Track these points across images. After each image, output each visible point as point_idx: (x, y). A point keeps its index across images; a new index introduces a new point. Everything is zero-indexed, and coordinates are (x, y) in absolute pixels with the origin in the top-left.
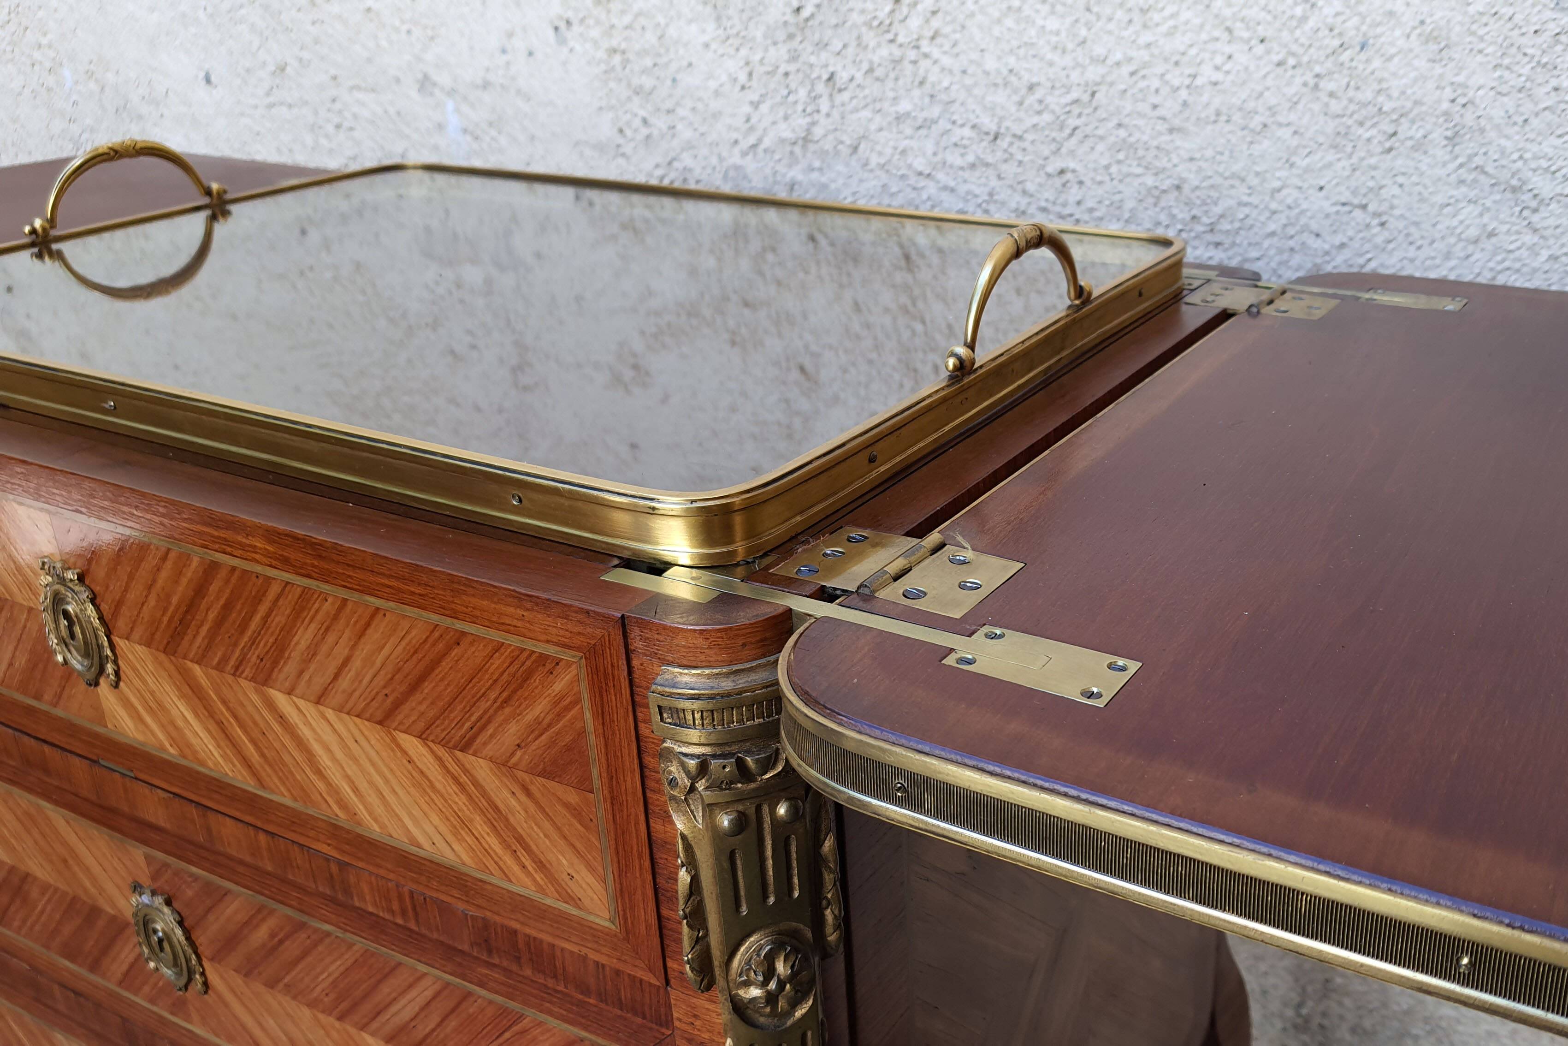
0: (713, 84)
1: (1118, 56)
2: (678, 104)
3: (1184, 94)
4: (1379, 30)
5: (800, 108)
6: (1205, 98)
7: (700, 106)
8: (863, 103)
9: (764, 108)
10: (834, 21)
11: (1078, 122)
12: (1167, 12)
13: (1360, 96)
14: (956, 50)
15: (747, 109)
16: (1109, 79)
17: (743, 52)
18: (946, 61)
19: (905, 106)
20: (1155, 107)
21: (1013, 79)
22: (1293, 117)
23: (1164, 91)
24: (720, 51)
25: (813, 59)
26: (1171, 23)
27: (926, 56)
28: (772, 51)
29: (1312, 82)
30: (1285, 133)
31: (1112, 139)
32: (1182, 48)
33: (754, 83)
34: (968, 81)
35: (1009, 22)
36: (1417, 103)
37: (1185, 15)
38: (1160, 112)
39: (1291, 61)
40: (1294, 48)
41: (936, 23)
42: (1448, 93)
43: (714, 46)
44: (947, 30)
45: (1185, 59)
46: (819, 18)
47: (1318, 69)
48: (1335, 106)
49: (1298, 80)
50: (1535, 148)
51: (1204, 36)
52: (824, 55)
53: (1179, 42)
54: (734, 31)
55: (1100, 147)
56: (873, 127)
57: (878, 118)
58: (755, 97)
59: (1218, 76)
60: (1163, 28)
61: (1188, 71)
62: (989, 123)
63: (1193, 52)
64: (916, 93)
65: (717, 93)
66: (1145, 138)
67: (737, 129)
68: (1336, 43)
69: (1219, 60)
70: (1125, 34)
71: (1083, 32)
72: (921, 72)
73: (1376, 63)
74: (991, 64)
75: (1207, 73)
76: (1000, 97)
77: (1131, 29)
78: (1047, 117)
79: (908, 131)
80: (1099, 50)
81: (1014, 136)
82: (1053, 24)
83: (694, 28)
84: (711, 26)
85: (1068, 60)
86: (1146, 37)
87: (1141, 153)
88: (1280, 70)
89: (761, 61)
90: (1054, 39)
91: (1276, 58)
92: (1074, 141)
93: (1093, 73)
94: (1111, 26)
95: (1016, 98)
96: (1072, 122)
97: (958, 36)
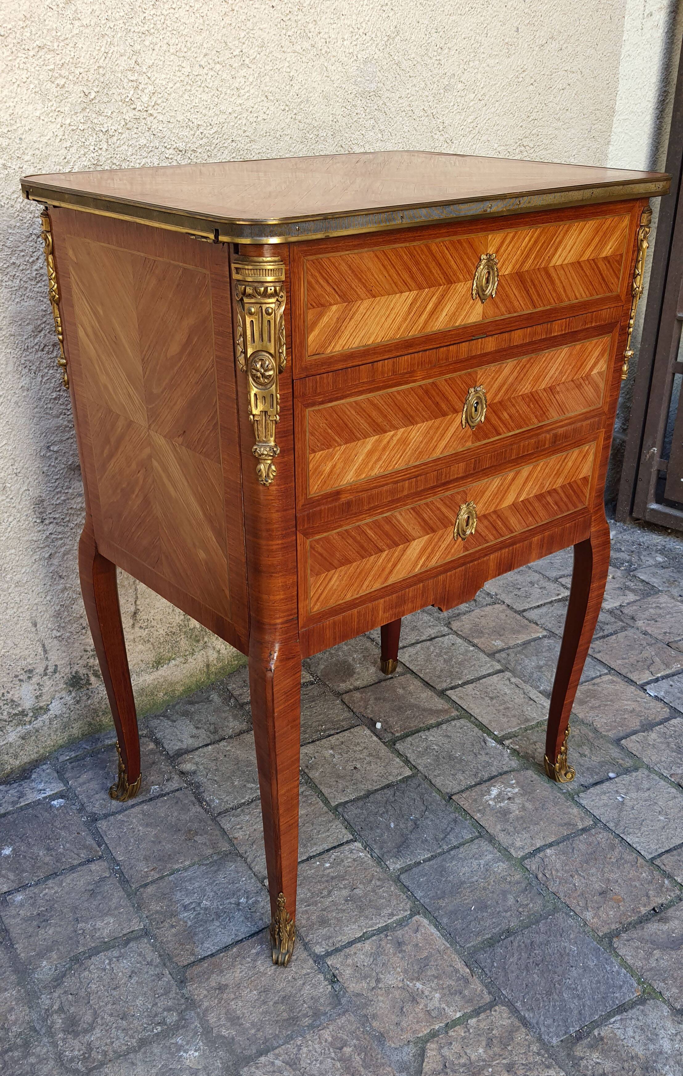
0: (45, 139)
1: (230, 110)
2: (24, 153)
3: (254, 124)
4: (311, 94)
5: (92, 148)
6: (261, 126)
7: (37, 152)
8: (122, 142)
9: (73, 150)
10: (106, 100)
11: (217, 141)
12: (246, 90)
13: (308, 121)
14: (164, 111)
15: (64, 152)
16: (228, 120)
17: (59, 120)
18: (160, 117)
19: (143, 141)
20: (245, 131)
21: (190, 123)
22: (289, 132)
23: (248, 124)
24: (46, 120)
25: (95, 121)
26: (248, 94)
27: (151, 115)
28: (74, 117)
29: (294, 117)
30: (287, 138)
31: (231, 147)
32: (252, 105)
33: (66, 137)
34: (171, 126)
35: (186, 97)
36: (324, 122)
37: (252, 92)
38: (247, 134)
39: (287, 109)
40: (288, 103)
41: (154, 99)
42: (331, 118)
43: (42, 118)
44: (159, 102)
45: (254, 109)
46: (98, 98)
47: (295, 111)
48: (301, 126)
49: (290, 116)
50: (353, 136)
51: (259, 100)
52: (100, 118)
53: (250, 103)
54: (53, 108)
55: (226, 152)
56: (129, 154)
57: (130, 149)
58: (68, 144)
59: (265, 117)
60: (246, 97)
61: (255, 115)
62: (181, 146)
63: (256, 106)
64: (147, 134)
65: (47, 145)
66: (243, 146)
67: (59, 164)
68: (299, 100)
69: (265, 109)
70: (232, 100)
71: (216, 100)
72: (149, 123)
73: (311, 108)
74: (180, 118)
75: (262, 116)
76: (186, 132)
77: (234, 98)
78: (205, 140)
79: (145, 154)
80: (223, 108)
81: (193, 150)
82: (204, 97)
83: (31, 107)
84: (40, 106)
85: (211, 113)
86: (239, 101)
87: (241, 152)
88: (283, 113)
89: (70, 125)
90: (205, 103)
91: (283, 108)
92: (216, 150)
93: (222, 118)
94: (226, 97)
95: (192, 132)
96: (215, 141)
97: (165, 104)
